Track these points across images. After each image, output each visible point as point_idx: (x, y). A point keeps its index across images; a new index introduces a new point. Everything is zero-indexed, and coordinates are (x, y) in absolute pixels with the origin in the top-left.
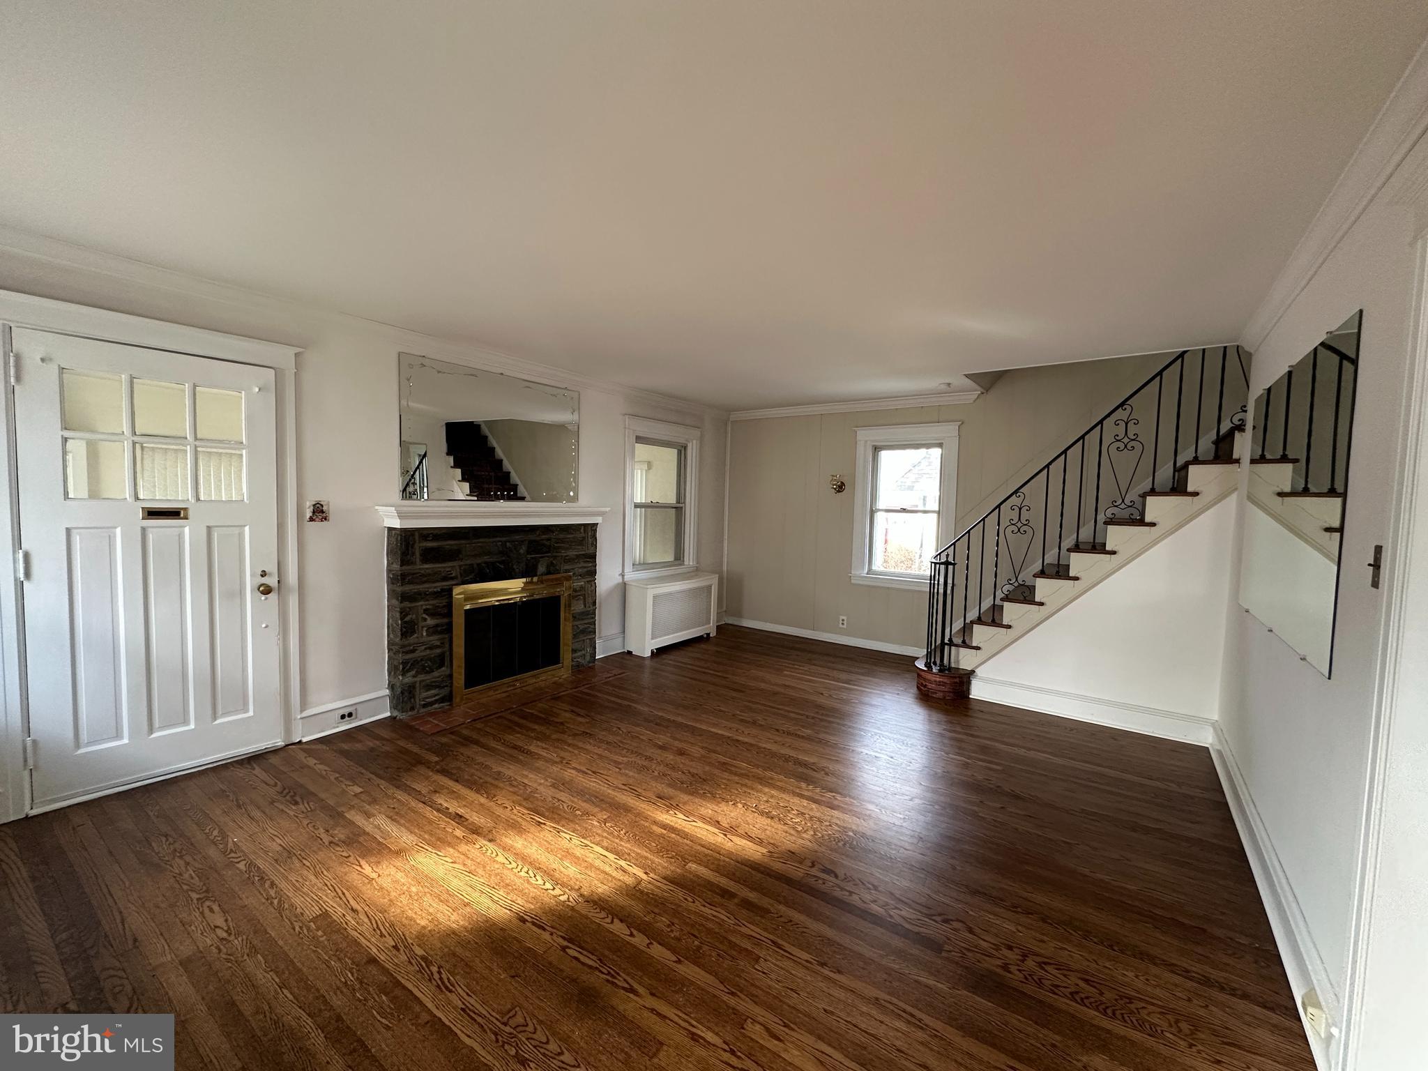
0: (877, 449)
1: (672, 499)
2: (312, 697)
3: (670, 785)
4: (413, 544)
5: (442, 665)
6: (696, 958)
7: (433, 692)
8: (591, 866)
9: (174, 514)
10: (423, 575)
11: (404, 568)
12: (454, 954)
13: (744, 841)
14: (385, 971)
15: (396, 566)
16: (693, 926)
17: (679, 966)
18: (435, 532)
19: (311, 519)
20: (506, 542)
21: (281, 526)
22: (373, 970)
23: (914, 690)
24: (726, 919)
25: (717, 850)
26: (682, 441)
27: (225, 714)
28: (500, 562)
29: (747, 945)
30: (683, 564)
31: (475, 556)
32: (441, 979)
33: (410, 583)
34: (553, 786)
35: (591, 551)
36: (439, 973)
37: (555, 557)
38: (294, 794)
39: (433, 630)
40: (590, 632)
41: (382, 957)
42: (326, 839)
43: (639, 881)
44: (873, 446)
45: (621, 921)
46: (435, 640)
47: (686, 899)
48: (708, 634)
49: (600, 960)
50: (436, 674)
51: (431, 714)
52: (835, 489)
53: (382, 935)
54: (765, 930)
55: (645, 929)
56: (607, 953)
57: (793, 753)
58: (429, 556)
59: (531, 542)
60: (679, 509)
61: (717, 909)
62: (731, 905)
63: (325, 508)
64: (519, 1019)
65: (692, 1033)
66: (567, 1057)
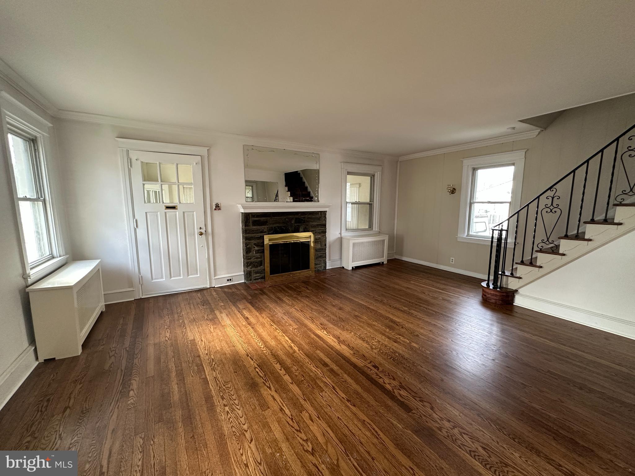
0: (475, 170)
1: (368, 200)
2: (218, 272)
3: (328, 321)
4: (249, 219)
5: (261, 265)
6: (299, 384)
7: (258, 275)
8: (281, 343)
9: (174, 208)
10: (253, 231)
11: (246, 227)
12: (222, 361)
13: (345, 347)
14: (200, 360)
15: (244, 227)
16: (305, 373)
17: (291, 384)
18: (257, 214)
19: (215, 209)
20: (286, 218)
21: (205, 212)
22: (198, 359)
23: (480, 298)
24: (319, 373)
25: (332, 348)
26: (372, 173)
27: (191, 274)
28: (284, 227)
29: (322, 385)
30: (373, 230)
31: (273, 224)
32: (214, 367)
33: (248, 233)
34: (284, 313)
35: (324, 223)
36: (215, 365)
37: (307, 225)
38: (205, 303)
39: (257, 252)
40: (324, 257)
41: (202, 356)
42: (206, 317)
43: (295, 352)
44: (473, 168)
45: (280, 364)
46: (258, 255)
47: (308, 363)
48: (383, 263)
49: (265, 375)
50: (259, 268)
51: (257, 283)
52: (450, 192)
53: (205, 350)
54: (333, 382)
55: (288, 370)
56: (269, 373)
57: (391, 317)
58: (255, 223)
59: (296, 219)
60: (371, 205)
61: (318, 369)
62: (325, 369)
63: (219, 205)
64: (229, 386)
65: (282, 408)
66: (236, 402)
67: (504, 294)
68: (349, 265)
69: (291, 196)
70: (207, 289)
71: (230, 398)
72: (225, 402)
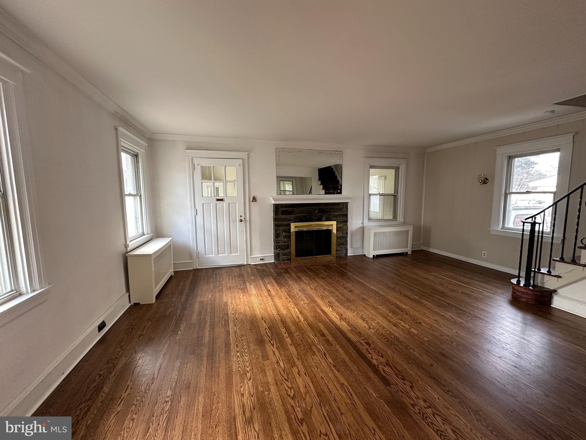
1: (393, 192)
2: (253, 252)
3: (336, 300)
4: (279, 209)
5: (288, 248)
6: (296, 346)
7: (285, 256)
8: (291, 313)
9: (222, 200)
10: (282, 219)
11: (276, 216)
12: (243, 320)
13: (345, 323)
14: (228, 317)
15: (274, 216)
16: (304, 339)
17: (290, 346)
18: (286, 205)
19: (252, 201)
20: (310, 209)
21: (245, 203)
22: (226, 316)
23: (509, 295)
24: (316, 341)
25: (333, 322)
26: (397, 165)
27: (233, 253)
28: (308, 216)
29: (315, 350)
30: (397, 221)
31: (299, 213)
32: (236, 324)
33: (278, 221)
34: (300, 290)
35: (345, 213)
36: (237, 322)
37: (330, 215)
38: (241, 276)
39: (285, 237)
40: (345, 244)
41: (230, 315)
42: (239, 287)
43: (300, 321)
44: (508, 156)
45: (286, 329)
46: (286, 240)
47: (309, 331)
48: (407, 253)
49: (272, 335)
50: (286, 251)
51: (284, 263)
52: (481, 182)
53: (233, 310)
54: (325, 349)
55: (291, 334)
56: (275, 334)
57: (398, 303)
58: (283, 213)
59: (319, 209)
60: (395, 196)
61: (316, 338)
62: (321, 338)
63: (256, 198)
64: (244, 338)
65: (278, 361)
66: (246, 351)
67: (538, 293)
68: (371, 253)
69: (323, 189)
70: (244, 265)
71: (242, 348)
72: (238, 349)
